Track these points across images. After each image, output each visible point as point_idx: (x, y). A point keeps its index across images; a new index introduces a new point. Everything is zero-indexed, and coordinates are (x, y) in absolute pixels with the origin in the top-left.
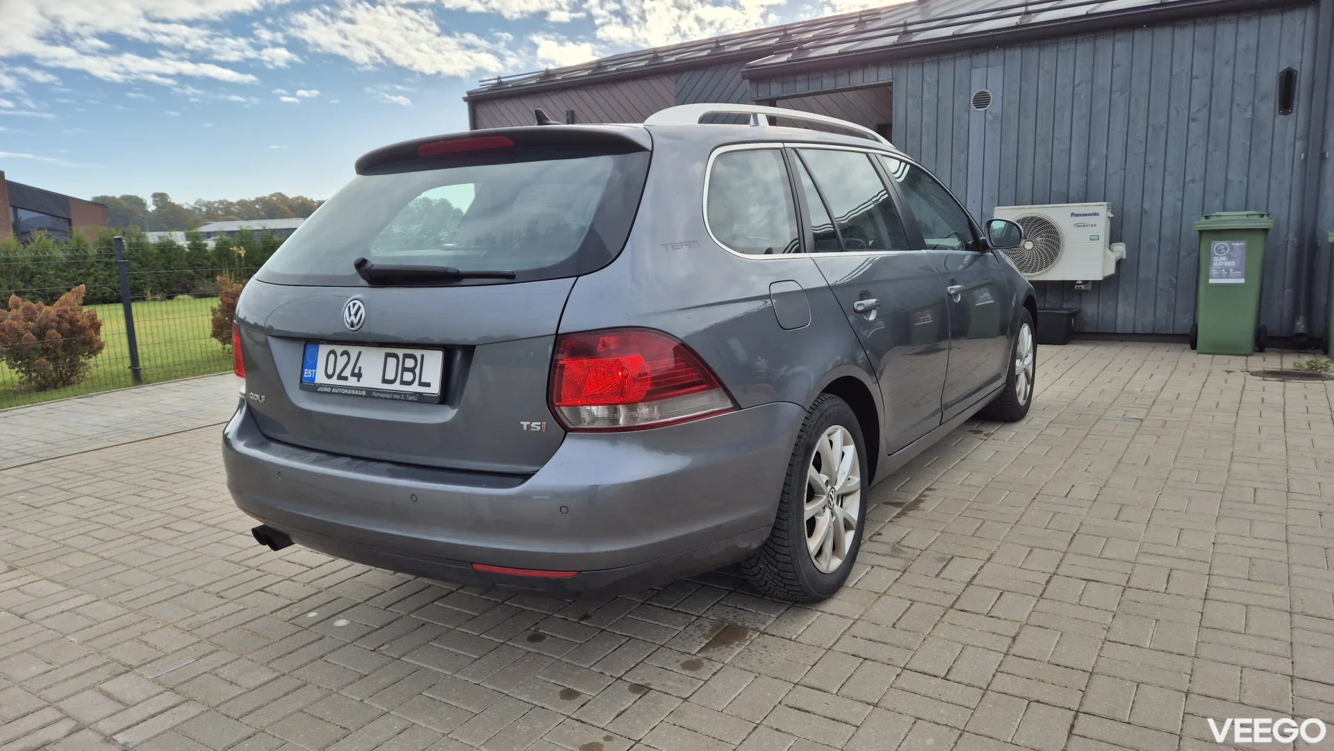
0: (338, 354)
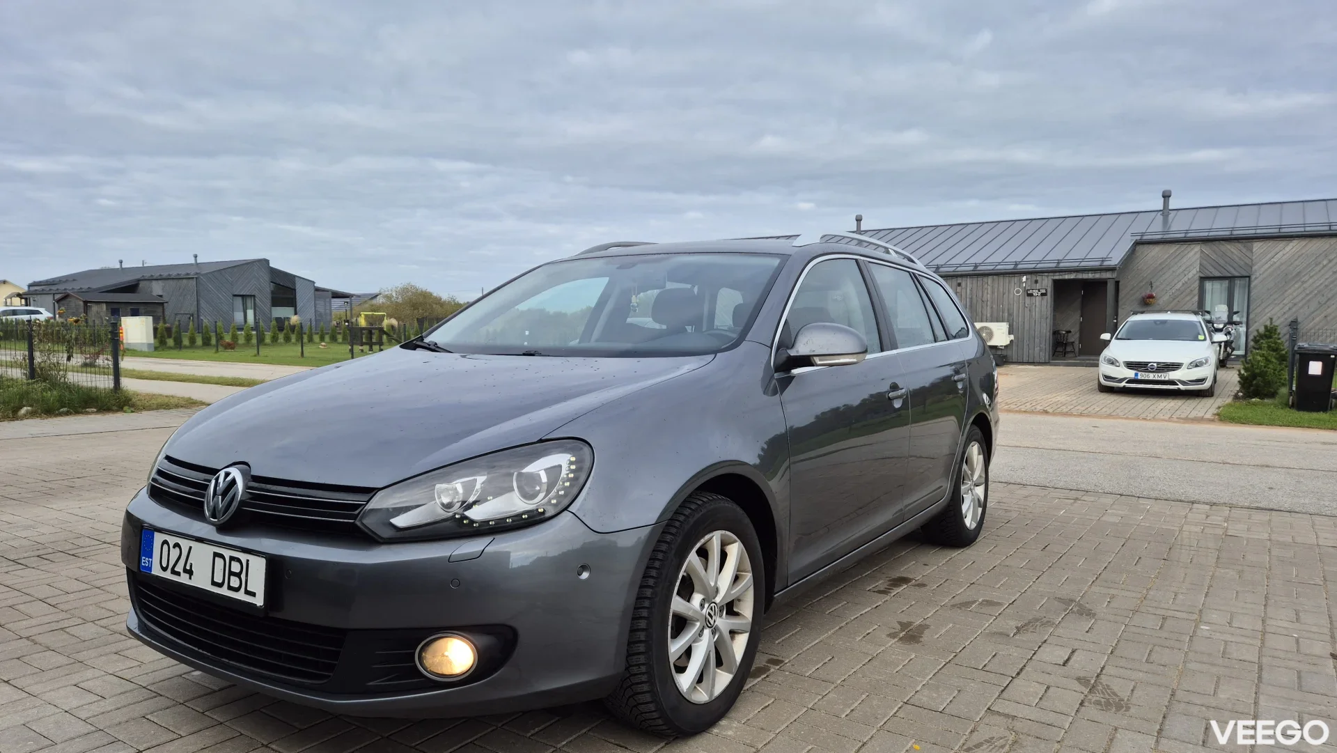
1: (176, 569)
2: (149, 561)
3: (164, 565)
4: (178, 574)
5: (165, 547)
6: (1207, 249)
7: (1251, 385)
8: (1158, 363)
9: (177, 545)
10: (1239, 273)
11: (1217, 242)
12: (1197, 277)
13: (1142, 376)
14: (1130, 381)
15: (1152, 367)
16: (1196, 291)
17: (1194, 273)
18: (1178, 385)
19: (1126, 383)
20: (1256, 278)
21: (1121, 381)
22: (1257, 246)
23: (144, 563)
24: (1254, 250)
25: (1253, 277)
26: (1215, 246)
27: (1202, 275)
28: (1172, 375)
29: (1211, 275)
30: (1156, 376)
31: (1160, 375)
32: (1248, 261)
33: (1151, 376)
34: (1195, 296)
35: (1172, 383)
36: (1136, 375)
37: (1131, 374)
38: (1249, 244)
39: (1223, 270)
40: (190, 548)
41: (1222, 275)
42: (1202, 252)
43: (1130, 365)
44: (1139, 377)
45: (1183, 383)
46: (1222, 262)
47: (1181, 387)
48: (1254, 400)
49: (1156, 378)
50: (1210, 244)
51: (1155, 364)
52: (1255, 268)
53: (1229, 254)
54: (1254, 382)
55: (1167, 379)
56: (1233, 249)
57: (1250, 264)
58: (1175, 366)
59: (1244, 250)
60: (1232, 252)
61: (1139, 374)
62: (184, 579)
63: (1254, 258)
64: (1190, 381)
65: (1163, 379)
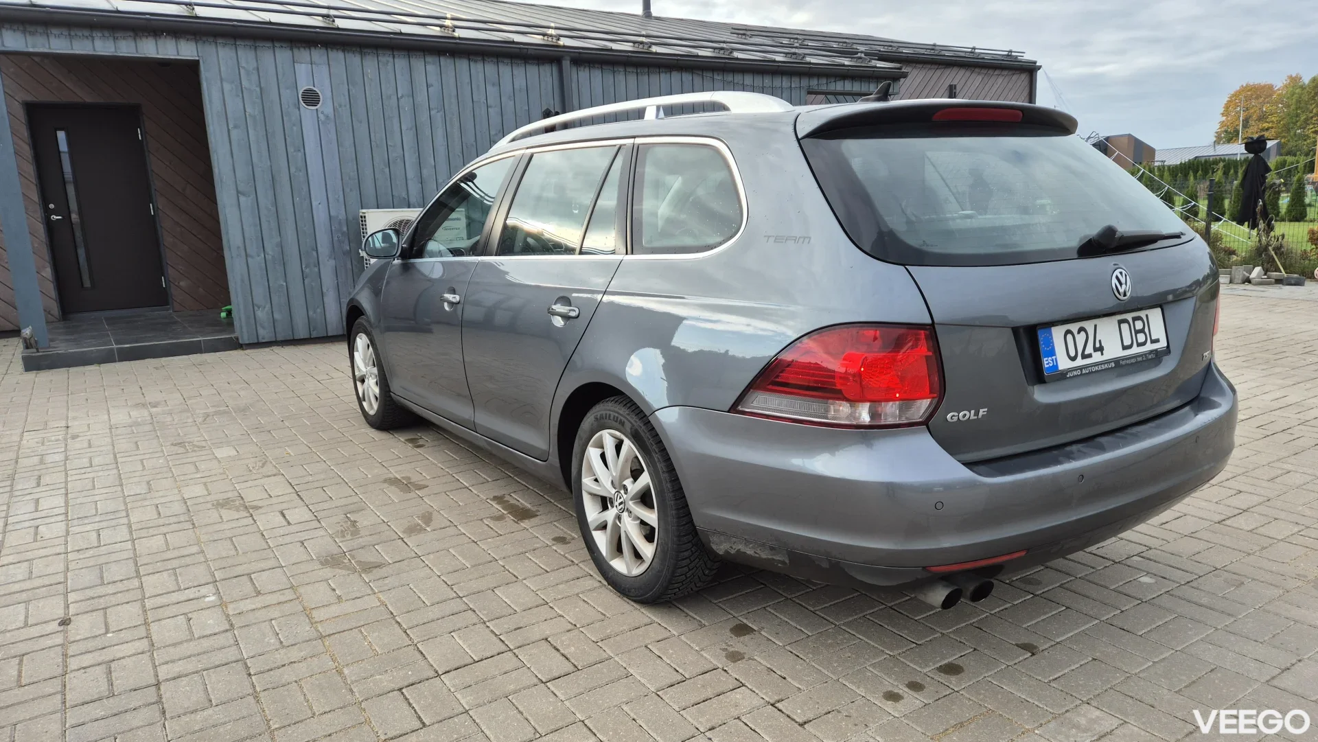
0: (1075, 332)
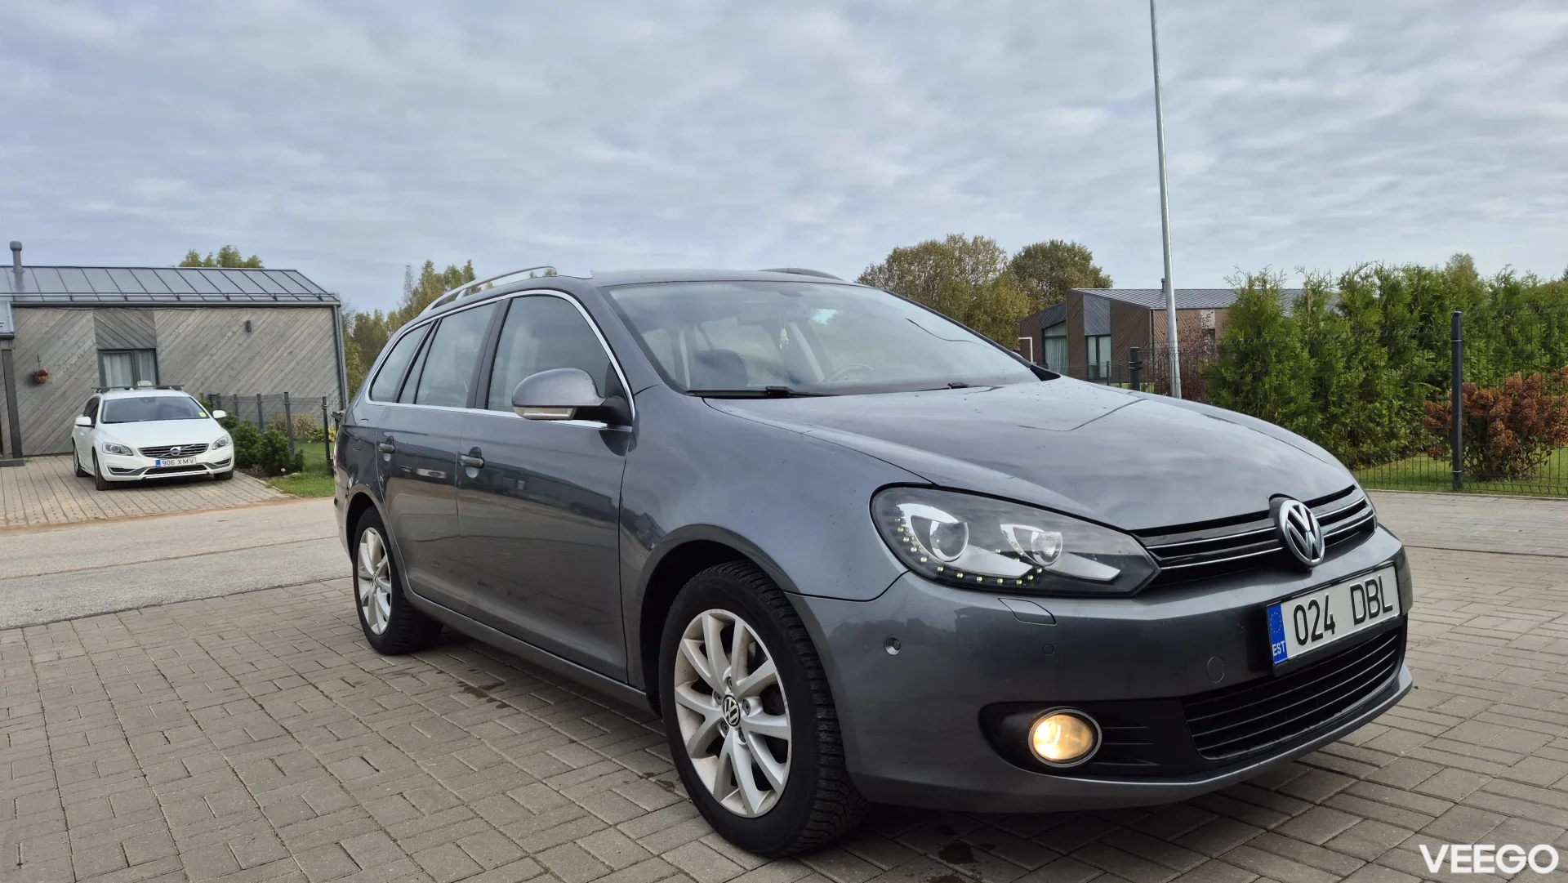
1: (1317, 633)
2: (1281, 646)
3: (1302, 637)
4: (1321, 636)
5: (1300, 614)
6: (102, 316)
7: (274, 461)
8: (182, 446)
9: (1314, 603)
10: (143, 345)
11: (112, 309)
12: (94, 348)
13: (165, 463)
14: (152, 471)
15: (175, 452)
16: (96, 366)
17: (90, 343)
18: (206, 469)
19: (146, 474)
20: (162, 351)
21: (138, 472)
22: (158, 315)
23: (1276, 652)
24: (155, 320)
25: (159, 350)
26: (110, 313)
27: (101, 347)
28: (200, 459)
29: (111, 348)
30: (182, 462)
31: (185, 459)
32: (151, 331)
33: (176, 463)
34: (94, 372)
35: (200, 467)
36: (158, 462)
37: (151, 462)
38: (149, 313)
39: (123, 340)
40: (1327, 597)
41: (123, 348)
42: (96, 319)
43: (148, 452)
44: (162, 465)
45: (212, 466)
46: (122, 333)
47: (209, 470)
48: (293, 474)
49: (182, 464)
50: (104, 310)
51: (179, 448)
52: (159, 339)
53: (128, 322)
54: (277, 457)
55: (194, 463)
56: (132, 318)
57: (154, 335)
58: (201, 448)
59: (144, 319)
60: (132, 322)
61: (161, 461)
62: (1328, 638)
63: (156, 328)
64: (218, 463)
65: (190, 464)
